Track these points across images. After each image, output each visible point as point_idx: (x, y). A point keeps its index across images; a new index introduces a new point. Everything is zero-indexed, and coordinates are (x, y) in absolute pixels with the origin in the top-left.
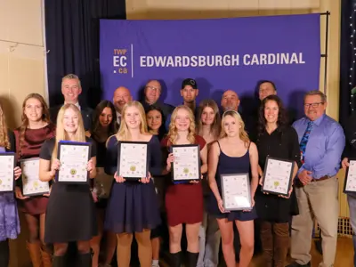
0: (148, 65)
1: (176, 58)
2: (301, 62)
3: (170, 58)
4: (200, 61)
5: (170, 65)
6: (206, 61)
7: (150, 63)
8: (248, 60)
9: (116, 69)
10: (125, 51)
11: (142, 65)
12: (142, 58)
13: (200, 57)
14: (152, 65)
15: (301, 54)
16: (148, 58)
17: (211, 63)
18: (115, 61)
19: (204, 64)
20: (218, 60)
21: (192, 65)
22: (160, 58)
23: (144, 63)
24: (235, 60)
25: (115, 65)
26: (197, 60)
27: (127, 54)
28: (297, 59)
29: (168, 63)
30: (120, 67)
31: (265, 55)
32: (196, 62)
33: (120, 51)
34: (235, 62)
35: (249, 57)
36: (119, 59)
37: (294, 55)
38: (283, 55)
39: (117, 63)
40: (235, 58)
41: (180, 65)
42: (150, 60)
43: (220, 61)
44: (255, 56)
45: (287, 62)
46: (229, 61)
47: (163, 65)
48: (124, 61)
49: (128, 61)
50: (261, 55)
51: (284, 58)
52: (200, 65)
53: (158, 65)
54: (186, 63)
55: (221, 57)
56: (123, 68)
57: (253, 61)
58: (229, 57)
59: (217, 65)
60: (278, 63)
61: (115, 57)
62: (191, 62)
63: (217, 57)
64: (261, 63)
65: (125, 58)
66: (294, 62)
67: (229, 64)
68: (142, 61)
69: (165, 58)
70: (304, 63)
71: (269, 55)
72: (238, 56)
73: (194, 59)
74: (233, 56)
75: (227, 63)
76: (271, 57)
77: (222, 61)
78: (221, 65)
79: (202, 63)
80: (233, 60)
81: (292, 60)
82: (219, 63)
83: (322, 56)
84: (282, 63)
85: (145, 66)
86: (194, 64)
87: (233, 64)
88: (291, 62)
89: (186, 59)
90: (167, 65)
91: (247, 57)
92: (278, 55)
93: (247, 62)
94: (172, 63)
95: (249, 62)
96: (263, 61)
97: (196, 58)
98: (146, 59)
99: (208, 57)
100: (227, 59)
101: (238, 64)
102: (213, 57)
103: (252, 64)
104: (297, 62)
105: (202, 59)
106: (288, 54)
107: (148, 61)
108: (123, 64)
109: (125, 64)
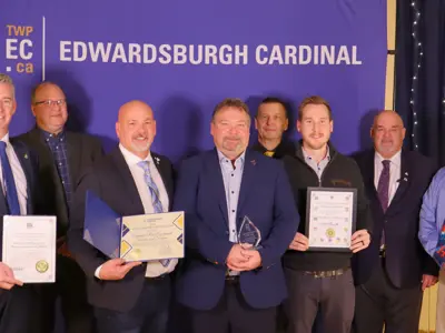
0: (76, 59)
1: (131, 46)
2: (355, 62)
3: (119, 46)
4: (176, 54)
5: (119, 60)
6: (187, 54)
7: (80, 55)
8: (263, 54)
10: (29, 30)
11: (63, 58)
12: (63, 44)
13: (176, 47)
14: (84, 57)
15: (354, 48)
16: (76, 44)
17: (196, 58)
18: (9, 48)
19: (184, 61)
20: (210, 54)
21: (161, 60)
22: (100, 46)
23: (67, 55)
24: (242, 54)
25: (9, 56)
26: (171, 53)
27: (35, 37)
28: (348, 56)
29: (116, 56)
30: (20, 59)
31: (294, 48)
32: (168, 56)
33: (20, 30)
34: (241, 58)
35: (266, 49)
36: (17, 45)
37: (344, 49)
38: (324, 48)
39: (13, 53)
40: (241, 51)
41: (139, 61)
42: (80, 48)
43: (213, 55)
44: (276, 48)
45: (331, 61)
46: (229, 56)
47: (105, 59)
48: (27, 49)
49: (36, 49)
50: (287, 48)
51: (327, 55)
52: (176, 61)
53: (95, 58)
54: (150, 57)
55: (214, 48)
56: (25, 61)
57: (273, 58)
58: (230, 49)
59: (207, 62)
60: (316, 62)
61: (9, 41)
62: (159, 55)
63: (207, 47)
64: (287, 62)
65: (30, 44)
66: (343, 62)
67: (230, 62)
68: (63, 50)
69: (110, 45)
70: (360, 63)
71: (302, 48)
72: (245, 47)
73: (165, 49)
74: (237, 47)
75: (226, 59)
76: (305, 51)
77: (217, 55)
78: (215, 62)
79: (180, 58)
80: (238, 54)
81: (340, 59)
82: (211, 58)
83: (390, 52)
84: (323, 62)
85: (69, 59)
86: (165, 59)
87: (237, 62)
88: (338, 62)
89: (150, 50)
90: (114, 60)
91: (262, 50)
92: (316, 48)
93: (262, 59)
94: (123, 57)
95: (266, 59)
96: (291, 59)
97: (169, 48)
98: (71, 47)
99: (192, 47)
100: (226, 51)
101: (245, 62)
102: (200, 47)
103: (271, 62)
104: (348, 63)
105: (180, 50)
106: (333, 48)
107: (76, 51)
108: (26, 54)
109: (30, 55)
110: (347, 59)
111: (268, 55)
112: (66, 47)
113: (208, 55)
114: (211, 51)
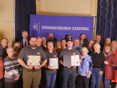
1: (53, 27)
2: (88, 30)
3: (51, 27)
7: (45, 28)
8: (73, 28)
10: (37, 24)
11: (42, 29)
12: (42, 26)
16: (44, 26)
17: (63, 29)
18: (34, 27)
19: (61, 29)
20: (65, 28)
22: (48, 27)
24: (70, 28)
25: (34, 28)
26: (59, 28)
27: (38, 25)
28: (87, 29)
33: (36, 24)
37: (86, 28)
38: (83, 28)
41: (54, 29)
42: (45, 27)
44: (75, 27)
45: (84, 30)
47: (49, 29)
48: (37, 27)
49: (38, 27)
50: (77, 27)
53: (47, 29)
60: (82, 30)
62: (57, 28)
63: (65, 27)
64: (77, 30)
68: (42, 27)
71: (79, 27)
80: (69, 28)
81: (86, 29)
83: (94, 28)
94: (51, 28)
99: (62, 27)
100: (67, 28)
103: (74, 30)
107: (44, 27)
111: (74, 28)
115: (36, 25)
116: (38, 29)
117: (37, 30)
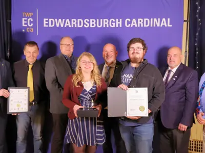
0: (50, 26)
1: (72, 20)
2: (169, 25)
3: (68, 20)
4: (91, 23)
5: (68, 26)
6: (96, 23)
7: (52, 24)
8: (128, 23)
9: (25, 28)
10: (32, 14)
11: (45, 26)
12: (45, 20)
13: (91, 20)
14: (53, 26)
15: (169, 19)
16: (50, 20)
17: (100, 25)
18: (24, 22)
20: (105, 23)
21: (85, 26)
22: (60, 20)
23: (46, 24)
24: (119, 23)
25: (24, 25)
26: (89, 23)
27: (34, 17)
29: (66, 24)
30: (28, 27)
31: (142, 20)
33: (28, 15)
34: (119, 24)
35: (129, 20)
36: (27, 21)
37: (164, 20)
38: (155, 20)
39: (25, 24)
40: (119, 21)
41: (76, 26)
42: (52, 21)
43: (107, 23)
44: (134, 20)
45: (158, 25)
46: (114, 24)
47: (62, 26)
48: (31, 22)
49: (34, 22)
50: (139, 20)
51: (156, 22)
52: (91, 26)
53: (58, 26)
54: (80, 25)
55: (107, 20)
56: (30, 27)
57: (132, 24)
58: (114, 21)
59: (104, 26)
60: (151, 26)
61: (23, 19)
62: (84, 24)
63: (104, 20)
64: (139, 26)
65: (32, 20)
66: (164, 26)
67: (114, 26)
68: (45, 22)
69: (64, 20)
70: (171, 26)
71: (145, 19)
72: (121, 20)
73: (87, 21)
74: (117, 20)
75: (112, 25)
76: (147, 21)
77: (109, 23)
78: (108, 26)
79: (93, 25)
80: (117, 23)
81: (162, 24)
82: (106, 25)
83: (185, 21)
84: (154, 26)
85: (47, 26)
86: (87, 25)
87: (117, 26)
88: (161, 26)
89: (80, 21)
90: (65, 26)
91: (128, 21)
92: (152, 19)
93: (128, 25)
95: (129, 25)
96: (140, 24)
97: (88, 21)
98: (48, 21)
99: (98, 20)
100: (112, 22)
101: (121, 26)
102: (101, 20)
103: (132, 26)
104: (166, 26)
105: (93, 21)
106: (159, 19)
107: (50, 23)
108: (30, 24)
109: (32, 25)
110: (165, 24)
111: (130, 23)
112: (46, 21)
113: (104, 23)
114: (106, 21)
115: (28, 18)
116: (34, 27)
117: (32, 30)
